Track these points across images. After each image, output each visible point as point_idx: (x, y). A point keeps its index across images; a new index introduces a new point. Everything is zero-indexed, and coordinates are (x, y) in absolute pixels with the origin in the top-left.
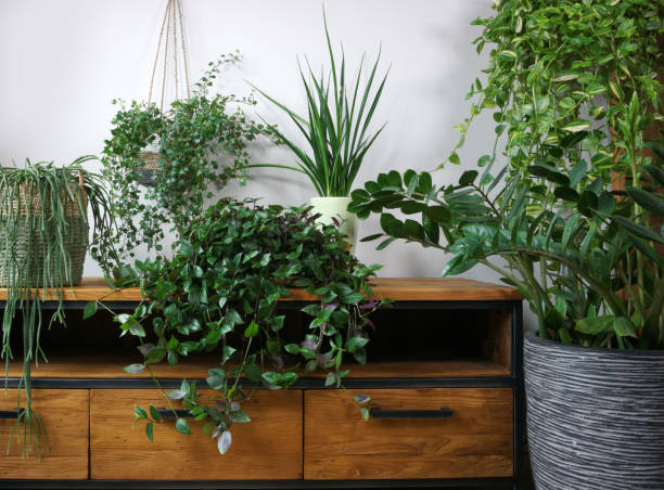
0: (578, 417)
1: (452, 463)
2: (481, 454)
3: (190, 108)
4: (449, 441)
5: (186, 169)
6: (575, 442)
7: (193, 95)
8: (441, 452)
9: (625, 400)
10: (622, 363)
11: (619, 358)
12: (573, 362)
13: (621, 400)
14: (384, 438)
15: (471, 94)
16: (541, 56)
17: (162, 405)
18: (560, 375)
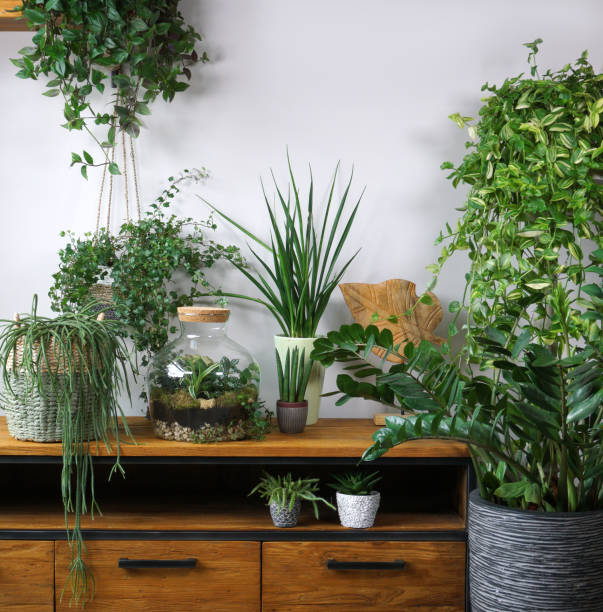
0: (500, 569)
3: (141, 232)
4: (403, 592)
5: (141, 308)
6: (497, 590)
7: (144, 217)
8: (393, 603)
9: (536, 554)
12: (498, 521)
13: (533, 555)
14: (342, 587)
15: (440, 240)
17: (125, 556)
18: (489, 532)
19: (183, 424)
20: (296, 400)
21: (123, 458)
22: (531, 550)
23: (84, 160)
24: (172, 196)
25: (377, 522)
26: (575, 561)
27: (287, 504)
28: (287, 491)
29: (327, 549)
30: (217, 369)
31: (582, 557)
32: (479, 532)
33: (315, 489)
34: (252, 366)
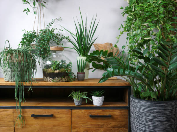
0: (142, 119)
1: (112, 130)
2: (119, 127)
3: (44, 32)
4: (111, 124)
5: (42, 49)
6: (141, 125)
7: (46, 28)
8: (108, 127)
9: (154, 114)
10: (153, 104)
11: (153, 103)
12: (141, 104)
13: (153, 114)
14: (94, 122)
15: (120, 28)
16: (139, 18)
17: (34, 114)
18: (138, 107)
19: (50, 77)
20: (82, 72)
21: (32, 86)
22: (152, 113)
23: (27, 10)
24: (52, 24)
25: (103, 104)
26: (167, 117)
27: (78, 99)
28: (78, 96)
29: (89, 112)
30: (60, 63)
31: (169, 115)
32: (134, 107)
33: (86, 95)
34: (70, 63)
